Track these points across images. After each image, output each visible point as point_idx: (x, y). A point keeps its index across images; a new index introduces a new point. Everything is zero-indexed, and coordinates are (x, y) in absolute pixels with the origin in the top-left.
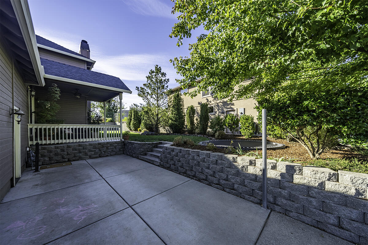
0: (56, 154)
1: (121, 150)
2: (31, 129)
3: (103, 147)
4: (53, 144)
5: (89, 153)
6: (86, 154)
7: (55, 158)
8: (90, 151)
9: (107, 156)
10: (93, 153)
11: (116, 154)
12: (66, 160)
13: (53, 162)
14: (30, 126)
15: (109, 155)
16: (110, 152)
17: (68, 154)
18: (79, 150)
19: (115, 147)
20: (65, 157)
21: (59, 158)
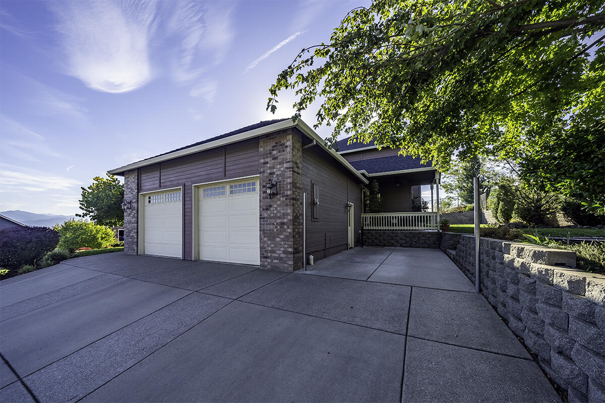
0: (376, 238)
1: (437, 242)
2: (363, 217)
3: (414, 237)
4: (375, 230)
5: (400, 241)
6: (397, 242)
7: (375, 241)
8: (401, 239)
9: (419, 247)
10: (404, 241)
11: (429, 247)
12: (382, 244)
13: (374, 244)
14: (362, 216)
15: (421, 246)
16: (421, 243)
17: (384, 240)
18: (392, 237)
19: (429, 239)
20: (382, 241)
21: (377, 241)
